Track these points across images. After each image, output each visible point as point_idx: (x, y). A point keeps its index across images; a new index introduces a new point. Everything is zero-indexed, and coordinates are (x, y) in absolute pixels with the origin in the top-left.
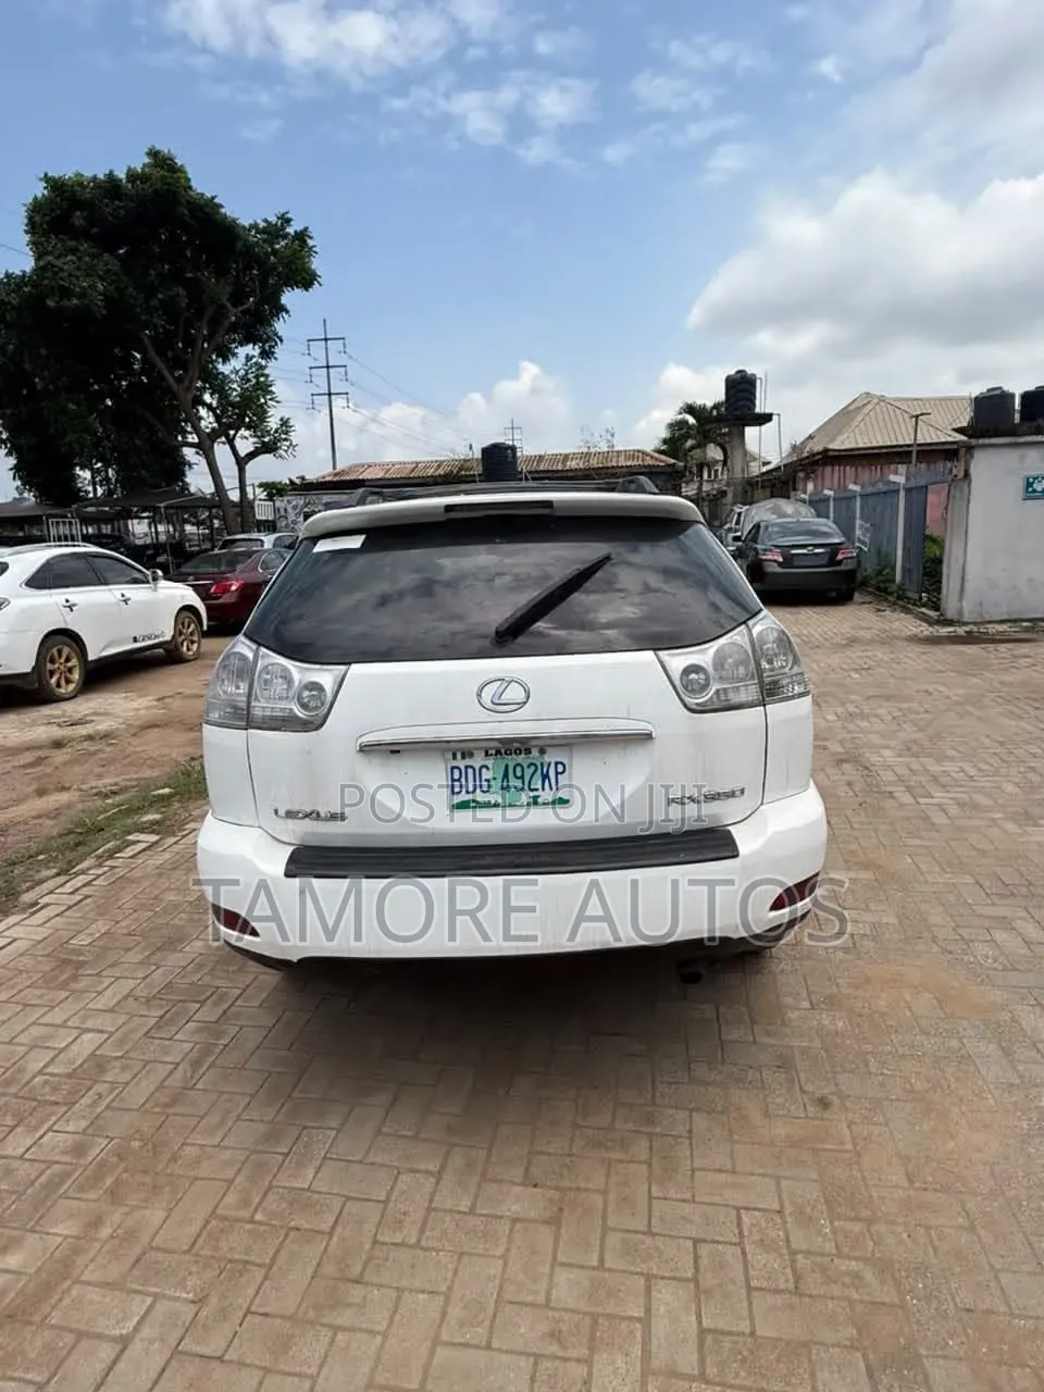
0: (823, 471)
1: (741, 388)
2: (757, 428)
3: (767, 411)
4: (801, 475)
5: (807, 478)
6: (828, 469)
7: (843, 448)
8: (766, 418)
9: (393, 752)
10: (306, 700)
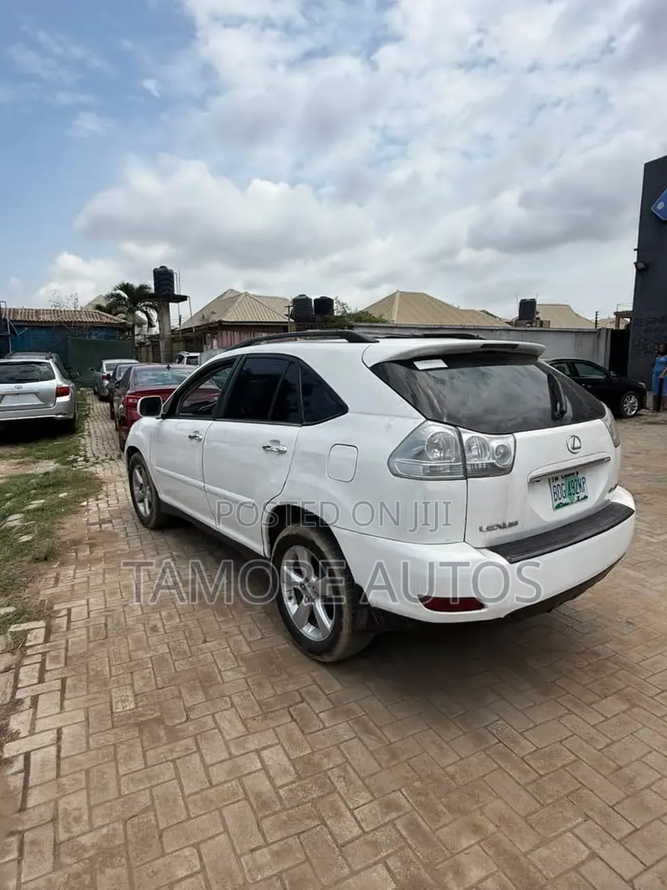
0: (222, 333)
1: (164, 277)
2: (176, 304)
3: (182, 294)
4: (209, 335)
5: (212, 337)
6: (224, 333)
7: (230, 320)
8: (184, 298)
9: (538, 481)
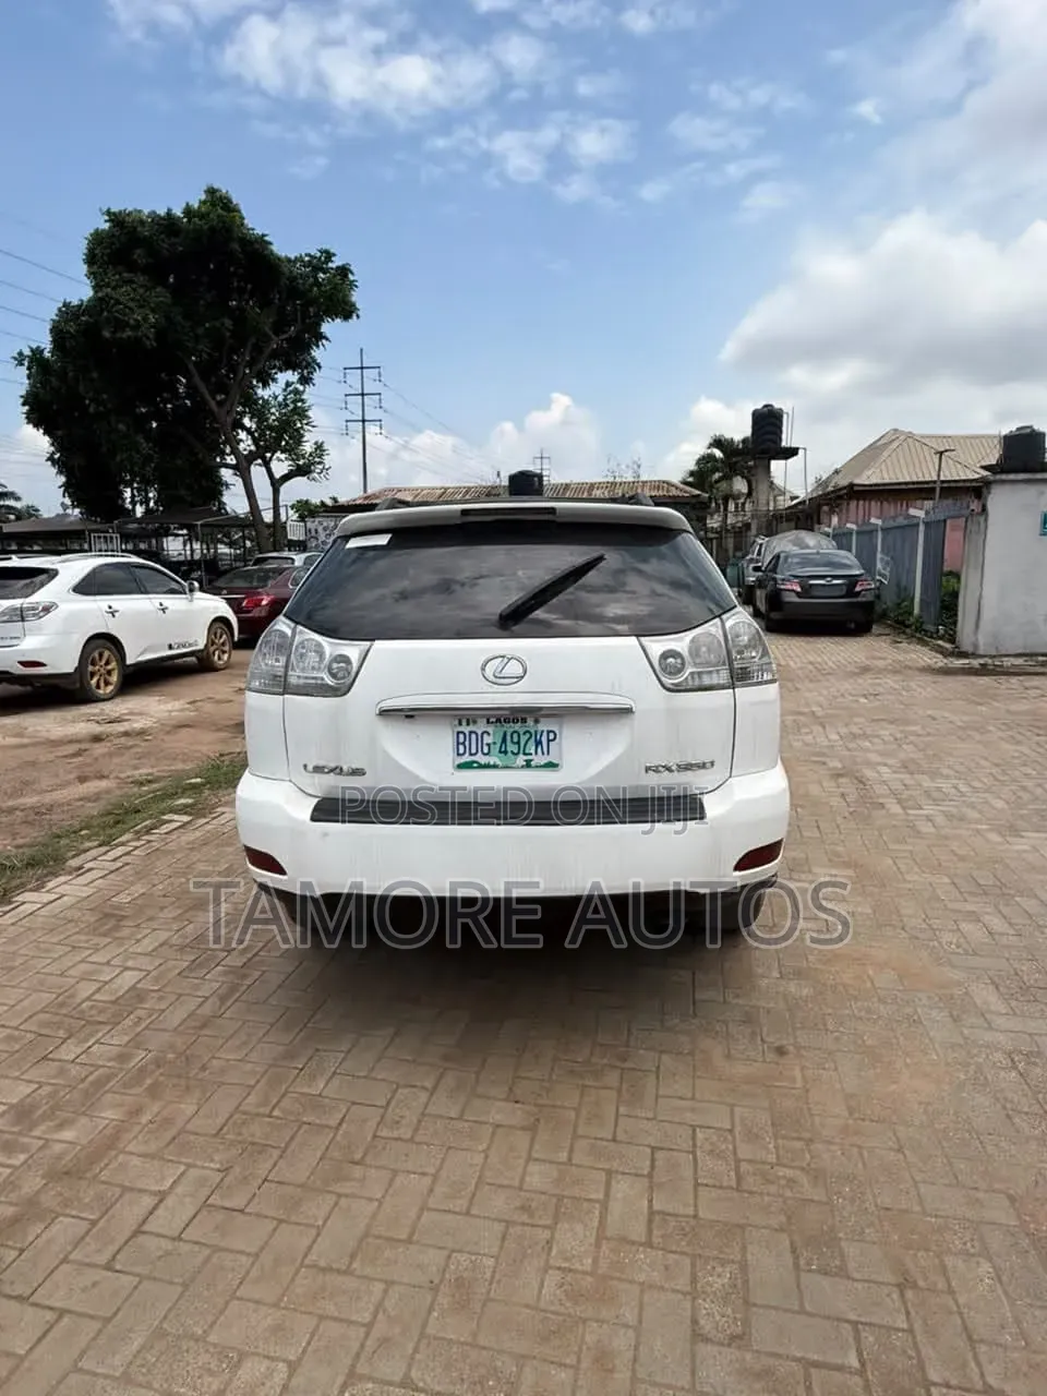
0: (848, 504)
1: (768, 422)
2: (783, 462)
3: (794, 445)
4: (825, 508)
5: (832, 512)
6: (853, 504)
7: (866, 483)
8: (792, 452)
9: (407, 717)
10: (335, 671)
